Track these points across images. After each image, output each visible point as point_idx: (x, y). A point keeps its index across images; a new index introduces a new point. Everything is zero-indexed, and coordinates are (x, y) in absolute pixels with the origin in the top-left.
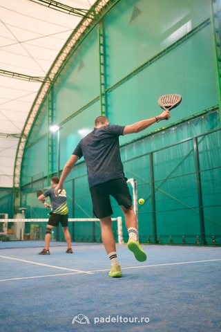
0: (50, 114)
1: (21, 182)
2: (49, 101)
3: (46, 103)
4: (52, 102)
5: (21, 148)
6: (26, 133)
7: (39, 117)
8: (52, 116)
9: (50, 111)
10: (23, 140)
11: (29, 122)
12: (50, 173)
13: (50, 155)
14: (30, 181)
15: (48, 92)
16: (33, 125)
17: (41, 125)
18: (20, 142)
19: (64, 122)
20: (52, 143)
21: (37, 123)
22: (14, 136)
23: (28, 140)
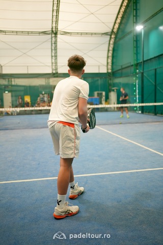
0: (135, 14)
1: (112, 69)
2: (134, 3)
3: (131, 4)
4: (136, 3)
5: (111, 43)
6: (115, 30)
7: (125, 16)
8: (136, 16)
9: (135, 11)
10: (113, 36)
11: (117, 22)
12: (136, 62)
13: (135, 49)
14: (120, 68)
16: (120, 23)
17: (126, 24)
18: (111, 38)
19: (146, 21)
20: (137, 39)
21: (123, 22)
22: (106, 34)
23: (117, 36)
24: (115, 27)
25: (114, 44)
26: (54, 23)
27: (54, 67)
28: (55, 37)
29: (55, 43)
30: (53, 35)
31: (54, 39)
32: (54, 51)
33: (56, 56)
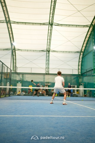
0: (93, 41)
2: (93, 35)
5: (81, 57)
7: (88, 43)
11: (84, 46)
13: (94, 60)
15: (92, 31)
16: (86, 47)
17: (89, 47)
22: (78, 52)
23: (84, 54)
24: (83, 49)
25: (83, 58)
26: (48, 46)
27: (47, 70)
29: (49, 56)
30: (47, 52)
31: (47, 54)
32: (47, 61)
33: (48, 64)
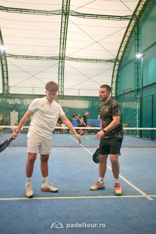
0: (136, 44)
1: (116, 93)
2: (136, 34)
3: (133, 35)
4: (138, 34)
5: (115, 69)
6: (119, 58)
7: (128, 46)
8: (138, 45)
9: (136, 41)
11: (121, 50)
12: (136, 88)
13: (136, 75)
14: (122, 93)
15: (134, 27)
16: (124, 52)
17: (130, 52)
18: (115, 65)
20: (138, 66)
21: (127, 50)
22: (110, 61)
23: (121, 63)
24: (119, 55)
25: (119, 70)
26: (61, 49)
27: (60, 90)
28: (62, 62)
29: (63, 68)
30: (61, 60)
31: (61, 64)
32: (60, 75)
33: (62, 80)
